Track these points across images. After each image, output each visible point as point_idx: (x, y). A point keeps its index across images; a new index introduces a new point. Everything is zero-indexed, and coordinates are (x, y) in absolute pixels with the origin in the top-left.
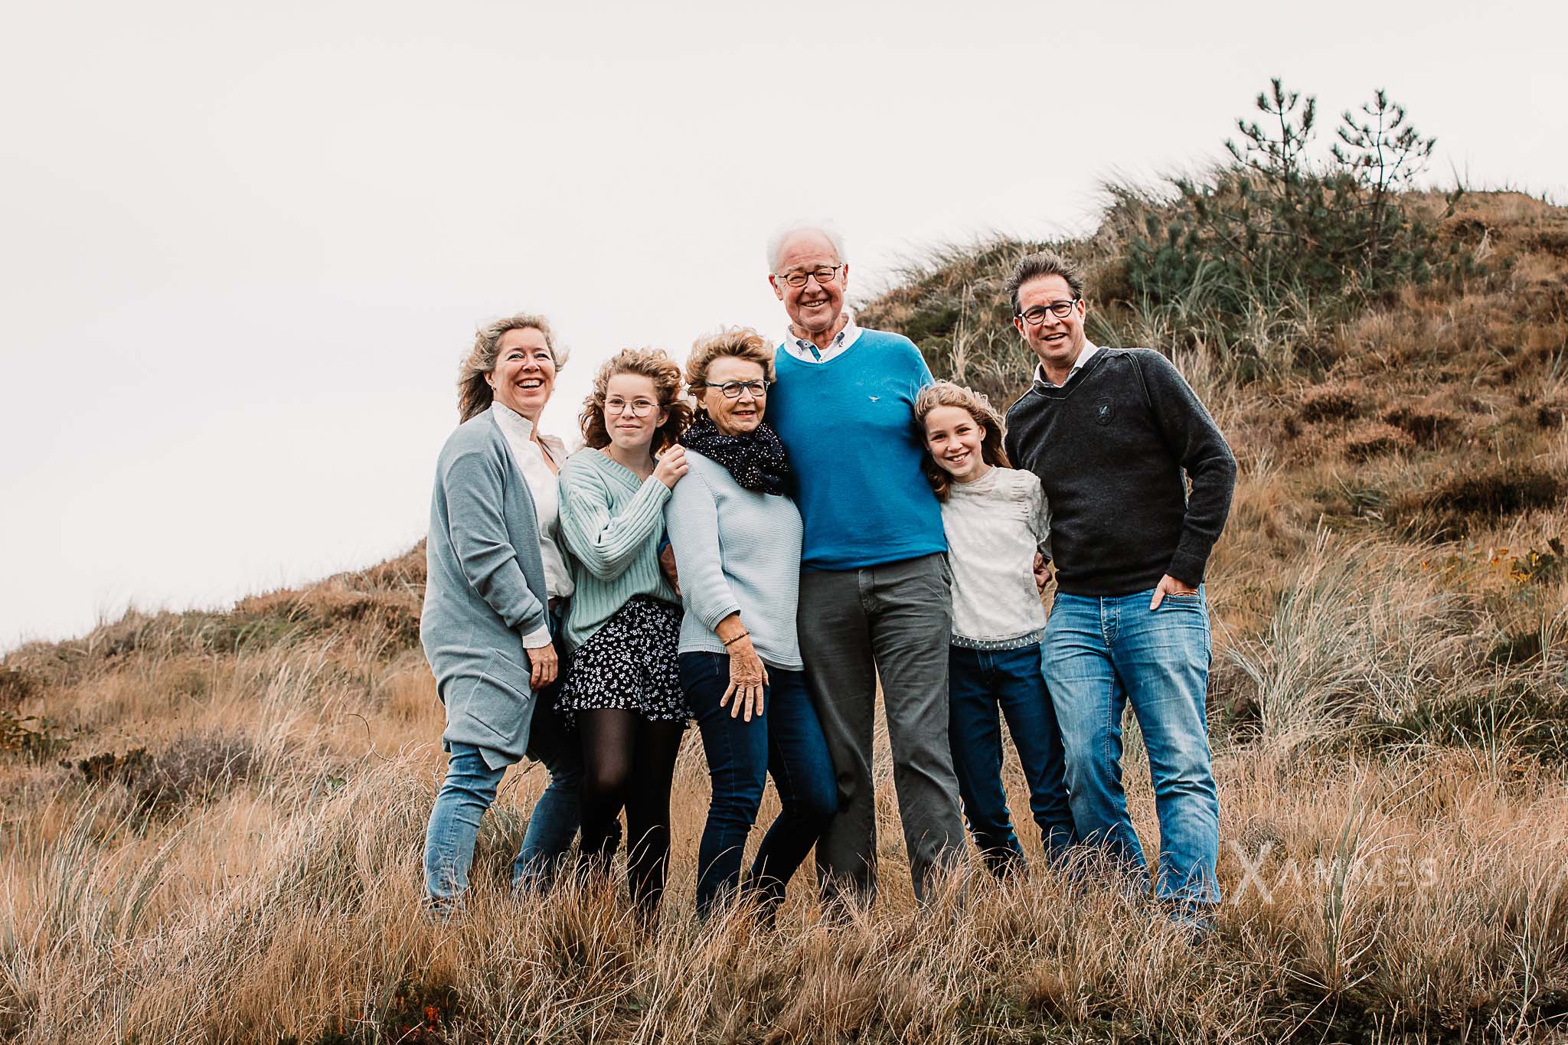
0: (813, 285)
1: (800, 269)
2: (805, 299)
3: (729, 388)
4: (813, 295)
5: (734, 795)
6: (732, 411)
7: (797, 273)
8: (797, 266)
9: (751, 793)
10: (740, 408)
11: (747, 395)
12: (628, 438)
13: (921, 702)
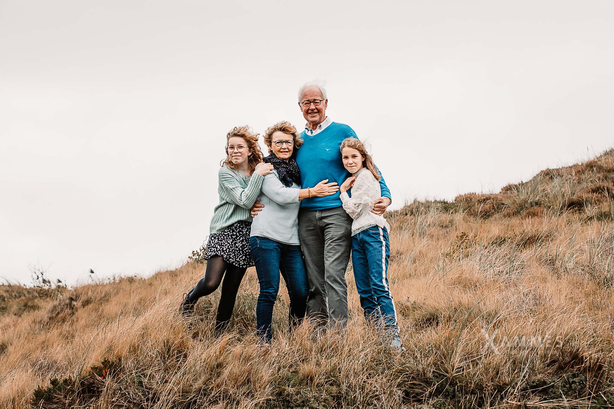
0: (312, 106)
1: (308, 101)
2: (310, 111)
3: (278, 143)
4: (312, 110)
5: (264, 291)
6: (279, 151)
7: (307, 102)
8: (307, 99)
9: (271, 290)
10: (282, 150)
11: (285, 146)
12: (237, 160)
13: (333, 258)
